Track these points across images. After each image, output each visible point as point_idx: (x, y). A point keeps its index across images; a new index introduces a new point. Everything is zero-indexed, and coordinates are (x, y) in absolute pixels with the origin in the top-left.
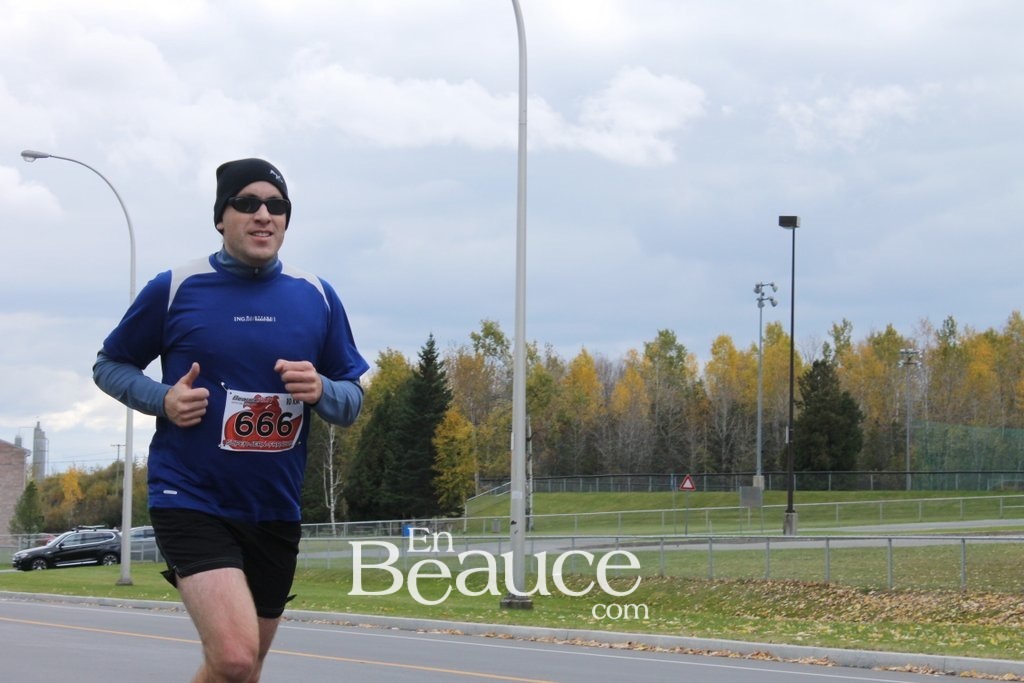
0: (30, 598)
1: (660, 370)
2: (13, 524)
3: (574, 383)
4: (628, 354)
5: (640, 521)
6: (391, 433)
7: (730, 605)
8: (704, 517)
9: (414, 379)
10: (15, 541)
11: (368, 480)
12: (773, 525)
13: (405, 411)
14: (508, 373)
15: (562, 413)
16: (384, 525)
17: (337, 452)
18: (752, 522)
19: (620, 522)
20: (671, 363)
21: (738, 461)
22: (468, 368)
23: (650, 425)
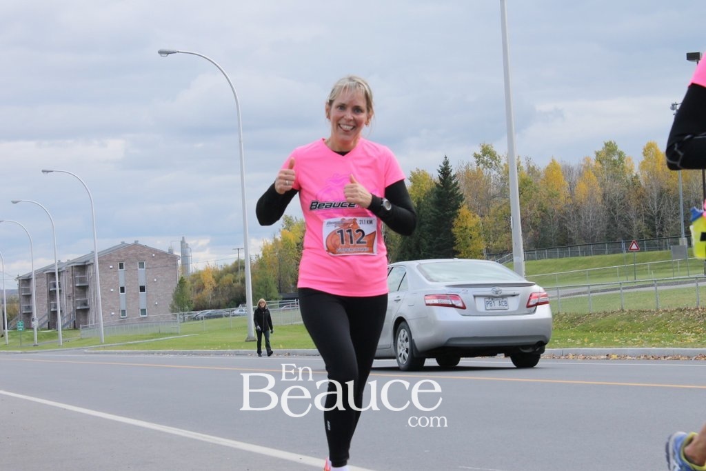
0: (189, 353)
1: (607, 169)
2: (173, 307)
3: (548, 183)
4: (584, 160)
5: (601, 275)
6: (423, 227)
7: (673, 326)
8: (646, 269)
9: (436, 188)
10: (175, 318)
12: (697, 271)
13: (432, 211)
14: (502, 179)
15: (541, 205)
18: (681, 271)
19: (587, 277)
20: (615, 164)
21: (667, 229)
22: (472, 177)
23: (604, 208)
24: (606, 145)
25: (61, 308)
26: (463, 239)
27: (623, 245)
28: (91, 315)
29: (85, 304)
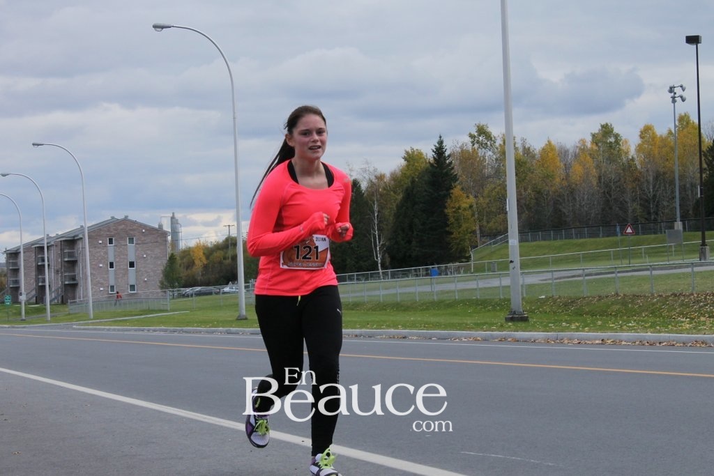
0: (179, 331)
1: (603, 152)
2: (162, 283)
3: (543, 165)
4: (579, 142)
5: (595, 258)
6: (416, 206)
7: (668, 311)
8: (641, 253)
9: (430, 168)
10: (163, 294)
11: (403, 240)
12: (692, 255)
13: (426, 191)
14: (496, 159)
15: (535, 186)
16: (415, 270)
17: (380, 222)
18: (675, 255)
19: (582, 259)
20: (611, 147)
21: (662, 213)
22: (467, 157)
23: (598, 191)
24: (603, 126)
25: (49, 282)
26: (456, 220)
27: (618, 229)
28: (80, 291)
29: (73, 278)
